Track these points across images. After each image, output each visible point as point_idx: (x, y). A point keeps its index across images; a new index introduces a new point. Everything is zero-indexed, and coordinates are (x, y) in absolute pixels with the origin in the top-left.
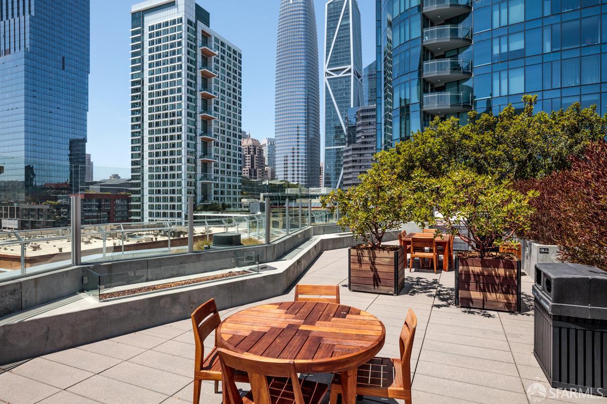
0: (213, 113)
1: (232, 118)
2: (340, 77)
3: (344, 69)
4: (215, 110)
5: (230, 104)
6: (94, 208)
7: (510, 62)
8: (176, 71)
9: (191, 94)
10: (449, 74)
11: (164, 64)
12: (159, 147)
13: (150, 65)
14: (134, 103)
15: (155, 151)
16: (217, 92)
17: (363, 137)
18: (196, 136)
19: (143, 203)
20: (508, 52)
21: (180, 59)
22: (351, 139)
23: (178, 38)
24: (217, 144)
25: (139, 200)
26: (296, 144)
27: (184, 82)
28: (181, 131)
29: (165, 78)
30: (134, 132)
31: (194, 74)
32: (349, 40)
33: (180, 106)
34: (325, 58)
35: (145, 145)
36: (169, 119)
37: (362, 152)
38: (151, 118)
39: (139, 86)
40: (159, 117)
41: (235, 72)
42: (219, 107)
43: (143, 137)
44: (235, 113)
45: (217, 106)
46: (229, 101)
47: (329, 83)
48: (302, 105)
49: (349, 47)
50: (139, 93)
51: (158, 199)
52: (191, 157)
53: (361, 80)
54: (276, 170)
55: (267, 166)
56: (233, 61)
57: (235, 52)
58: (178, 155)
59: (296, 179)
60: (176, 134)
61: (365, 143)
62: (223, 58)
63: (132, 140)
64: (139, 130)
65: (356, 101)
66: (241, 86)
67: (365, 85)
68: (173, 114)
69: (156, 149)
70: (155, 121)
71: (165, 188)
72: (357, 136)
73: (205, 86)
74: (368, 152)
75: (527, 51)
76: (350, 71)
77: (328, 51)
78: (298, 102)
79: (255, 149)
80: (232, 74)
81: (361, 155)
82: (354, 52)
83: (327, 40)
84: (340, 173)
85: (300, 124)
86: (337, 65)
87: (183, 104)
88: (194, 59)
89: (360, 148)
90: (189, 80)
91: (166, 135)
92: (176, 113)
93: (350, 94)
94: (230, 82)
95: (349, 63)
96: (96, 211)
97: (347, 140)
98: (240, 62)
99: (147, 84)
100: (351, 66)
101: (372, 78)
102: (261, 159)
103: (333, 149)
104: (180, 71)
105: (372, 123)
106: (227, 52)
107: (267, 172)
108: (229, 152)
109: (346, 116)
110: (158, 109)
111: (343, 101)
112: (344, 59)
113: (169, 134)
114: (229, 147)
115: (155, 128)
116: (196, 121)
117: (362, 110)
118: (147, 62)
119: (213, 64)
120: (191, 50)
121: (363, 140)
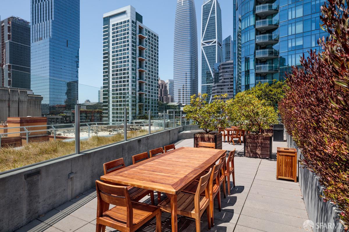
0: (144, 68)
1: (154, 71)
2: (210, 46)
3: (212, 41)
4: (145, 67)
5: (152, 63)
6: (84, 118)
7: (296, 51)
8: (126, 47)
9: (134, 59)
10: (268, 56)
11: (120, 44)
12: (117, 86)
13: (113, 45)
14: (105, 64)
15: (115, 88)
16: (146, 57)
17: (223, 79)
18: (136, 80)
19: (109, 115)
20: (296, 46)
21: (128, 41)
22: (216, 80)
23: (127, 30)
24: (146, 84)
25: (107, 113)
26: (185, 83)
27: (130, 53)
28: (129, 78)
29: (120, 51)
30: (105, 79)
31: (135, 49)
32: (215, 25)
33: (128, 65)
34: (201, 36)
35: (110, 86)
36: (122, 72)
37: (222, 87)
38: (113, 71)
39: (107, 55)
40: (117, 71)
41: (155, 46)
42: (147, 65)
43: (109, 81)
44: (155, 68)
45: (146, 64)
46: (152, 61)
47: (204, 49)
48: (188, 61)
49: (215, 29)
50: (107, 59)
51: (117, 113)
52: (134, 91)
53: (222, 47)
54: (174, 97)
55: (169, 95)
56: (154, 41)
57: (155, 36)
58: (127, 90)
59: (185, 102)
60: (126, 79)
61: (224, 82)
62: (149, 39)
63: (104, 83)
64: (107, 78)
65: (219, 59)
66: (158, 53)
67: (224, 50)
68: (125, 69)
69: (116, 87)
70: (115, 73)
71: (120, 107)
72: (220, 79)
73: (140, 54)
74: (226, 87)
75: (304, 46)
76: (215, 42)
77: (203, 32)
78: (186, 60)
79: (162, 86)
80: (154, 47)
81: (222, 89)
82: (217, 32)
83: (203, 25)
84: (210, 99)
85: (187, 71)
86: (208, 39)
87: (130, 64)
88: (135, 41)
89: (221, 85)
90: (133, 52)
91: (121, 80)
92: (126, 69)
93: (216, 55)
94: (152, 51)
95: (215, 38)
96: (84, 119)
97: (214, 80)
98: (158, 41)
99: (111, 54)
100: (216, 40)
101: (228, 46)
102: (166, 91)
103: (206, 85)
104: (128, 47)
105: (228, 71)
106: (151, 36)
107: (169, 98)
108: (152, 88)
109: (214, 67)
110: (117, 67)
111: (212, 59)
112: (212, 36)
113: (122, 80)
114: (152, 86)
115: (115, 77)
116: (136, 72)
117: (223, 64)
118: (111, 43)
119: (144, 42)
120: (134, 36)
121: (223, 81)
